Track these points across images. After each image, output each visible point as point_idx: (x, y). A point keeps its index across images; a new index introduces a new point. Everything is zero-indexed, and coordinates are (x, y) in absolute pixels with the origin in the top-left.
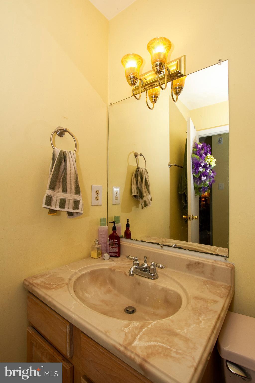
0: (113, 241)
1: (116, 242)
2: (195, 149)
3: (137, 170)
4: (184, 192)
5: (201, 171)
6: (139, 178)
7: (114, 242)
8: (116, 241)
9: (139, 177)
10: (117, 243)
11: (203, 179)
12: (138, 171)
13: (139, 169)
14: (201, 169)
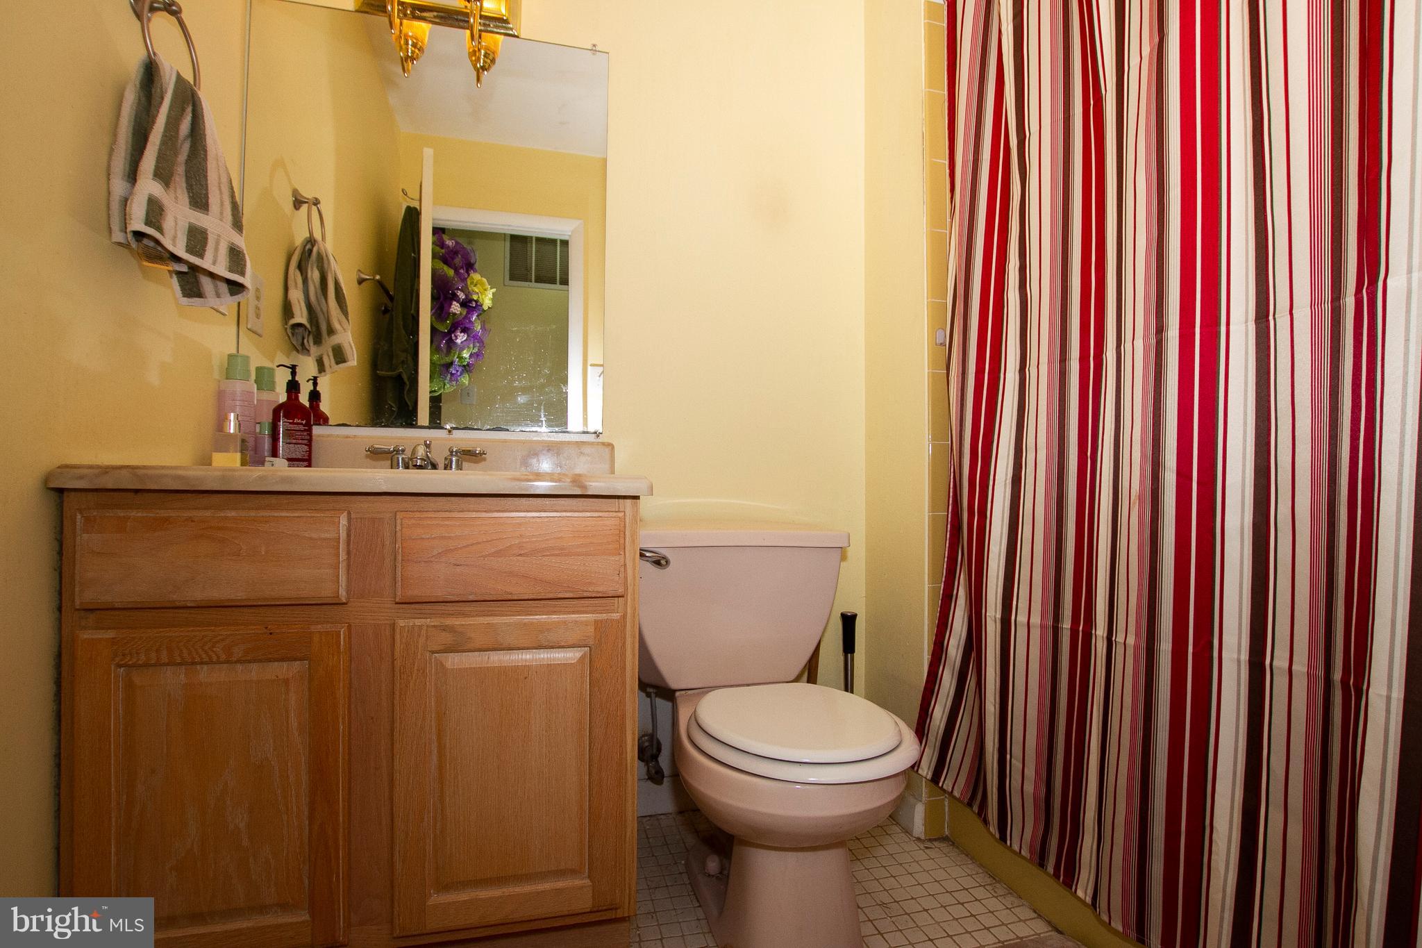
0: (290, 423)
1: (302, 428)
2: (438, 249)
3: (305, 246)
4: (401, 370)
5: (455, 314)
6: (314, 275)
7: (297, 427)
8: (302, 424)
9: (312, 270)
10: (305, 430)
11: (461, 338)
12: (311, 251)
13: (313, 246)
14: (456, 308)
